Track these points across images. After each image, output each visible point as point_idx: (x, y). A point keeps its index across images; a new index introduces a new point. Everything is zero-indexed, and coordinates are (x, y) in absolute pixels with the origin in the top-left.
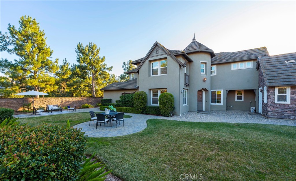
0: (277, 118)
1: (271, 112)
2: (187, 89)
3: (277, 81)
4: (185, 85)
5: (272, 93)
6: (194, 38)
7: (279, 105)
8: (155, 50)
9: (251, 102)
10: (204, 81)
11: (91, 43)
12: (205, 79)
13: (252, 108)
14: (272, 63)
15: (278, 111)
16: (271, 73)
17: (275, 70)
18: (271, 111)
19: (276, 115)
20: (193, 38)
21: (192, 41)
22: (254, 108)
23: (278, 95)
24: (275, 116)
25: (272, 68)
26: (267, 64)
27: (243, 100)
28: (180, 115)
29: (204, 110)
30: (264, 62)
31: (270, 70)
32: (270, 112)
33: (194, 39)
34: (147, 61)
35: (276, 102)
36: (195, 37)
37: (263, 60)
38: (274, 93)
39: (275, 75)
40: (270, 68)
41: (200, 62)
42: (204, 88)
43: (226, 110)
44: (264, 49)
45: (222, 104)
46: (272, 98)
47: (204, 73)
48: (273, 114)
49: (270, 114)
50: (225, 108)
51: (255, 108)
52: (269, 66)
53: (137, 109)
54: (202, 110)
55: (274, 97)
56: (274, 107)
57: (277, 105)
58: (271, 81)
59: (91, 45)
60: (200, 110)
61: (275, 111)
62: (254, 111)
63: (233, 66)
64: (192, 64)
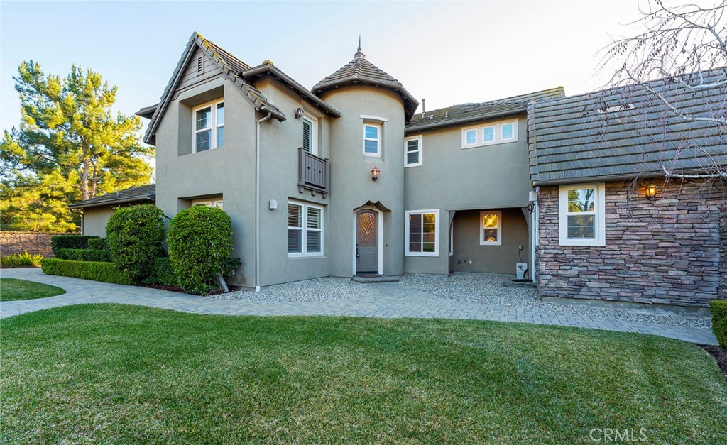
0: (566, 297)
1: (549, 277)
2: (325, 206)
3: (565, 166)
4: (299, 186)
5: (549, 209)
6: (360, 49)
7: (570, 251)
8: (196, 63)
9: (520, 247)
10: (374, 179)
11: (77, 67)
12: (375, 173)
13: (518, 265)
14: (562, 117)
15: (568, 272)
16: (553, 144)
17: (564, 135)
18: (547, 272)
19: (564, 284)
20: (356, 52)
21: (352, 59)
22: (525, 266)
23: (569, 217)
24: (561, 289)
25: (559, 129)
26: (546, 119)
27: (499, 242)
28: (258, 288)
29: (380, 272)
30: (539, 115)
31: (551, 137)
32: (545, 277)
33: (359, 53)
34: (175, 105)
35: (564, 240)
36: (361, 47)
37: (540, 110)
38: (557, 208)
39: (563, 150)
40: (552, 130)
41: (362, 116)
42: (374, 201)
43: (447, 272)
44: (558, 93)
45: (436, 253)
46: (551, 228)
47: (379, 154)
48: (552, 284)
49: (546, 282)
50: (445, 267)
51: (526, 264)
52: (550, 124)
53: (120, 268)
54: (377, 272)
55: (557, 225)
56: (555, 258)
57: (566, 252)
58: (548, 167)
59: (77, 72)
60: (366, 273)
61: (560, 272)
62: (524, 276)
63: (466, 138)
64: (338, 122)
